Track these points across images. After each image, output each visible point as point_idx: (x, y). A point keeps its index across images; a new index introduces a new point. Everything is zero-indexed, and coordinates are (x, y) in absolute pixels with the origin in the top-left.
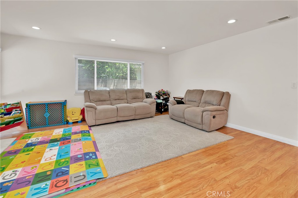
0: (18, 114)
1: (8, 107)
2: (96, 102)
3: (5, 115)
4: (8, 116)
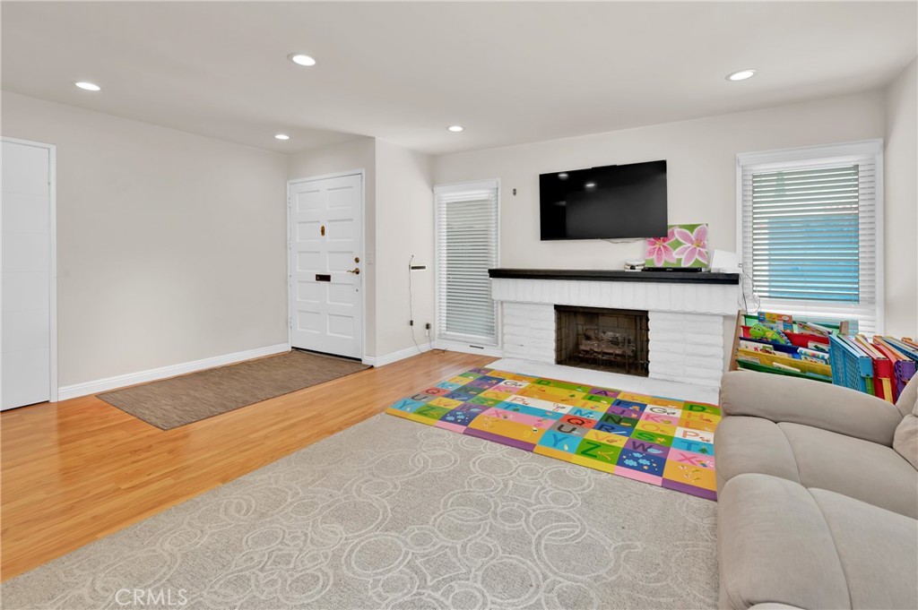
1: (796, 330)
4: (785, 355)
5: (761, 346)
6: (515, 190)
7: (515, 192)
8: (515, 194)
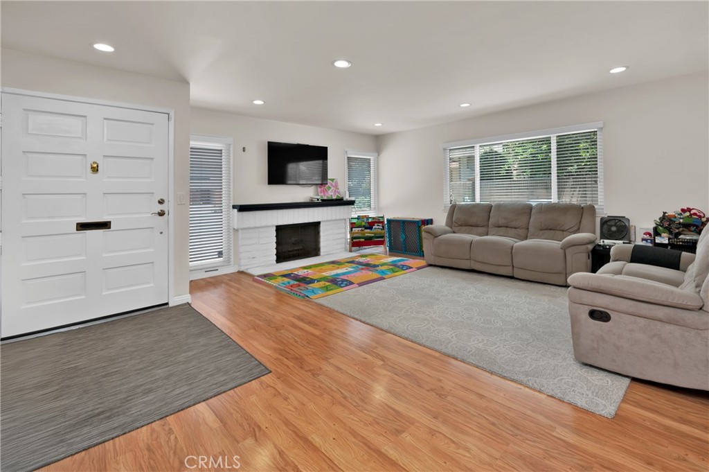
0: (380, 230)
1: (370, 220)
2: (461, 226)
3: (366, 228)
4: (368, 230)
5: (360, 229)
6: (244, 148)
7: (244, 149)
8: (244, 151)
